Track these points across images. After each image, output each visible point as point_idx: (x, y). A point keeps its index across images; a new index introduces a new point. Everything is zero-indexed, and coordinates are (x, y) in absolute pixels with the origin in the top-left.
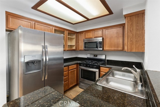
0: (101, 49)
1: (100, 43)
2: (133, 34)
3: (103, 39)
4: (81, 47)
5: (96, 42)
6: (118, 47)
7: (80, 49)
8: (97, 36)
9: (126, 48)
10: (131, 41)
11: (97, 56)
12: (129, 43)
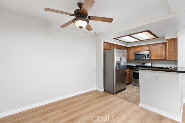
0: (149, 59)
1: (148, 55)
2: (171, 50)
3: (150, 52)
4: (131, 58)
5: (145, 54)
6: (162, 58)
7: (130, 59)
8: (145, 50)
9: (167, 58)
10: (171, 54)
11: (144, 64)
12: (169, 55)
